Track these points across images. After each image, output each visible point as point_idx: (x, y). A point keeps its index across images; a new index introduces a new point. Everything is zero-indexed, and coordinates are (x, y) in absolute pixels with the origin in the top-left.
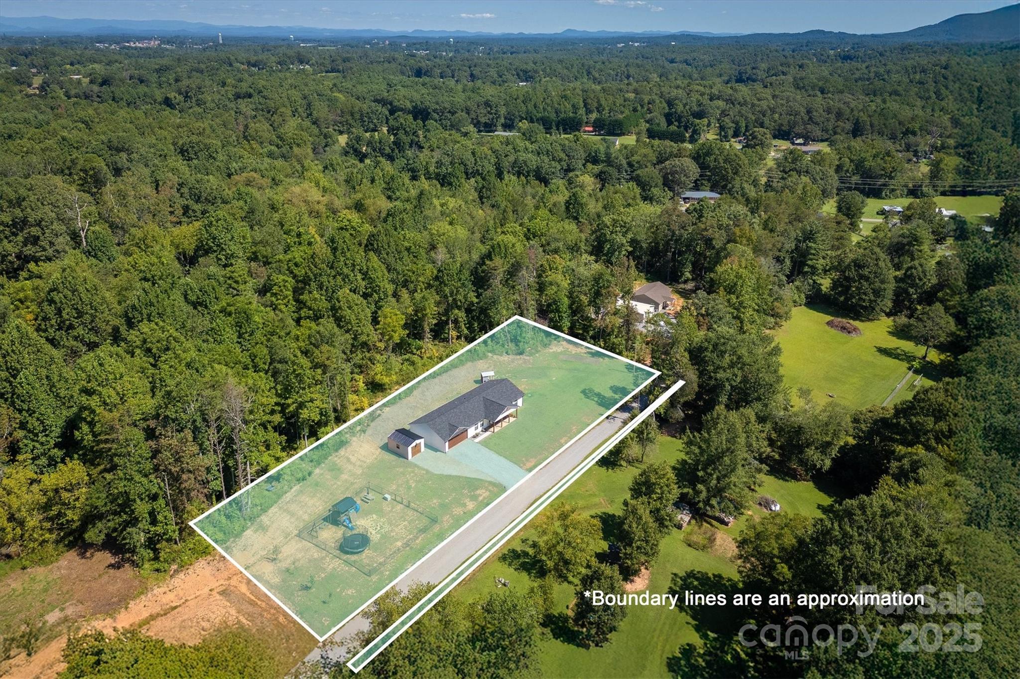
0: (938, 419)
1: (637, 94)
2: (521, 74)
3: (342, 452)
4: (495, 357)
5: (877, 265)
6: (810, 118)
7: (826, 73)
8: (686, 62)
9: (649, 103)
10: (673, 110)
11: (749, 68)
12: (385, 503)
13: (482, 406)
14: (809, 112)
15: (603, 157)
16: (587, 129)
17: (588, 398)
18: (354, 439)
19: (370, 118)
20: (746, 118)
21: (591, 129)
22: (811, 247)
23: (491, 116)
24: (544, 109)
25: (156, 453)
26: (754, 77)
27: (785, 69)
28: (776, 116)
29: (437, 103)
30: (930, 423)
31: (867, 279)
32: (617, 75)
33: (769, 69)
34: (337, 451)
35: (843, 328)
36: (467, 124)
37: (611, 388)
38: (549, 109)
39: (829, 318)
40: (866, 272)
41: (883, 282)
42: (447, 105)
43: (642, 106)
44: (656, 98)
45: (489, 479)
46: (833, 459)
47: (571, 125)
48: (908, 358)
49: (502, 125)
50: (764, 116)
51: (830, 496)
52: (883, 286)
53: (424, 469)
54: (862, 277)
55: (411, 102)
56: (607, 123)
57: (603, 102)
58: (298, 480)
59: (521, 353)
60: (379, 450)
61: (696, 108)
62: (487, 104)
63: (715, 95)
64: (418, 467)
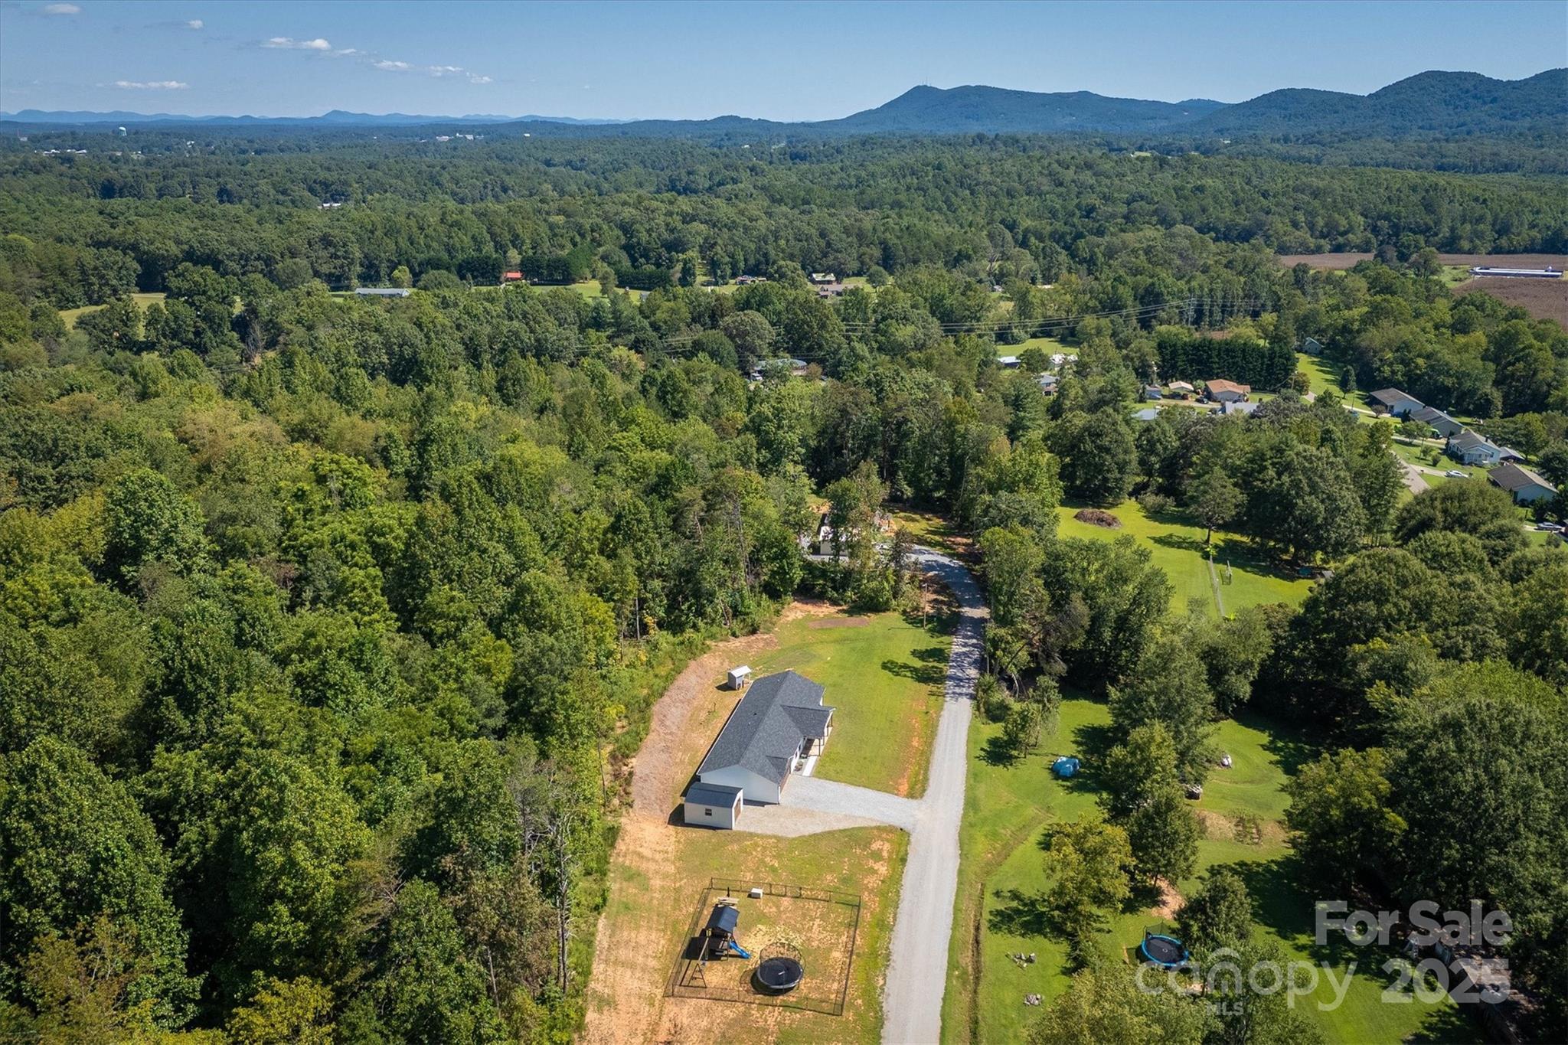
0: (1379, 603)
1: (568, 216)
2: (318, 187)
3: (621, 846)
4: (721, 644)
5: (1115, 430)
6: (829, 244)
7: (794, 179)
8: (569, 163)
9: (593, 231)
10: (635, 240)
11: (683, 172)
12: (760, 903)
13: (789, 720)
14: (823, 235)
15: (609, 317)
16: (510, 275)
17: (898, 674)
18: (623, 820)
19: (102, 277)
20: (743, 247)
21: (518, 275)
22: (1023, 418)
23: (338, 262)
24: (428, 247)
25: (462, 916)
26: (693, 186)
27: (734, 174)
28: (782, 242)
29: (232, 243)
30: (1371, 609)
31: (1108, 450)
32: (485, 187)
33: (711, 173)
34: (612, 845)
35: (1101, 521)
36: (308, 277)
37: (914, 653)
38: (435, 244)
39: (1076, 511)
40: (1105, 441)
41: (1126, 452)
42: (252, 245)
43: (583, 236)
44: (599, 221)
45: (874, 824)
46: (1252, 684)
47: (484, 271)
48: (1193, 545)
49: (359, 277)
50: (766, 243)
51: (1263, 731)
52: (1127, 458)
53: (770, 837)
54: (1101, 448)
55: (178, 242)
56: (545, 264)
57: (520, 231)
58: (597, 908)
59: (754, 631)
60: (671, 827)
61: (666, 236)
62: (326, 241)
63: (688, 214)
64: (758, 835)
